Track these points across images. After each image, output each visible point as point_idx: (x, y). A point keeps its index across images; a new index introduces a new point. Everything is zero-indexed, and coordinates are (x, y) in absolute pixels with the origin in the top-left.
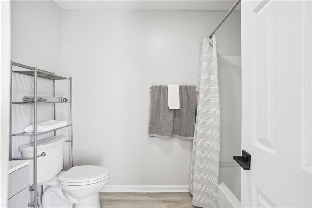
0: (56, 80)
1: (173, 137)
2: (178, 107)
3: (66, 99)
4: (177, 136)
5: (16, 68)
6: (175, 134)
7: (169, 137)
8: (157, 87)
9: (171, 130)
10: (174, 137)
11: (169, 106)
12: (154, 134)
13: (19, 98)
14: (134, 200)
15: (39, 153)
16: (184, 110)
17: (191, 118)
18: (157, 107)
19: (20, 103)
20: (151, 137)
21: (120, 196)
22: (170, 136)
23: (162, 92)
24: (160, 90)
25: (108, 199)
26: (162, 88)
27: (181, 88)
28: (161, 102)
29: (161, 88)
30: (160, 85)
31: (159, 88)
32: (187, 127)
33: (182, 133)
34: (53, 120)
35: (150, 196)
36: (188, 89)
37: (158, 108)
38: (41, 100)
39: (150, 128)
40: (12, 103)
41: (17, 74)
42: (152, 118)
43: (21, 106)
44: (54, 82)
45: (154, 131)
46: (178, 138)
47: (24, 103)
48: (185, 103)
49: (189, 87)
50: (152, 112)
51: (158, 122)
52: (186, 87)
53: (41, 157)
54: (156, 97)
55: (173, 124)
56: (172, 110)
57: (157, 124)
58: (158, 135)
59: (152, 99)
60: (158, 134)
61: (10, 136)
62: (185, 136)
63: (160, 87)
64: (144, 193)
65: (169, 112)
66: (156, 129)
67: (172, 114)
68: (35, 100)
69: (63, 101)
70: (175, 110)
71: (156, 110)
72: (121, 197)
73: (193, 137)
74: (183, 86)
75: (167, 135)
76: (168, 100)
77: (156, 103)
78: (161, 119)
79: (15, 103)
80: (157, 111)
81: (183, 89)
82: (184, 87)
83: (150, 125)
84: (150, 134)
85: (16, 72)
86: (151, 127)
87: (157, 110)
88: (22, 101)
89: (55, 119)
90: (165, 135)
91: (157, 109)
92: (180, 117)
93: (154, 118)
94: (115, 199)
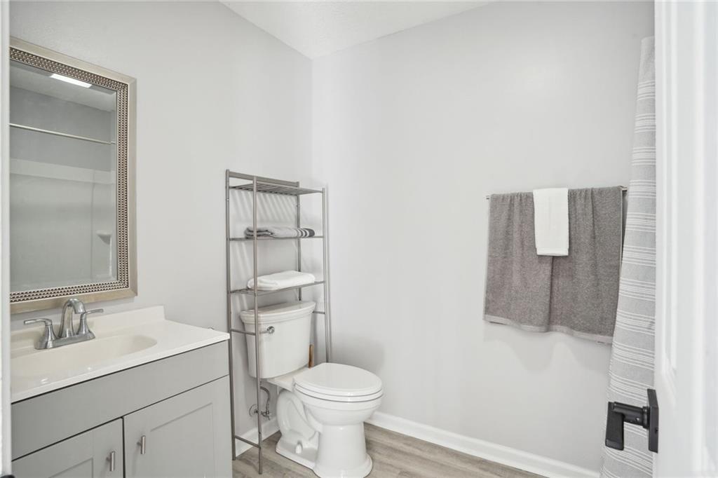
0: (301, 196)
1: (548, 330)
2: (564, 251)
3: (310, 230)
4: (565, 329)
5: (234, 182)
6: (556, 323)
7: (537, 328)
8: (504, 198)
9: (542, 311)
10: (556, 330)
11: (538, 245)
12: (499, 316)
13: (238, 230)
14: (442, 465)
15: (264, 327)
16: (584, 258)
17: (608, 280)
18: (505, 249)
19: (240, 239)
20: (492, 322)
21: (414, 447)
22: (540, 325)
23: (516, 210)
24: (511, 205)
25: (389, 445)
26: (517, 200)
27: (573, 196)
28: (516, 236)
29: (514, 199)
30: (513, 192)
31: (509, 200)
32: (593, 304)
33: (577, 322)
34: (296, 270)
35: (484, 467)
36: (597, 197)
37: (508, 251)
38: (267, 233)
39: (487, 302)
40: (229, 239)
41: (236, 191)
42: (492, 275)
43: (243, 244)
44: (298, 200)
45: (498, 309)
46: (567, 333)
47: (247, 238)
48: (585, 238)
49: (601, 191)
50: (492, 261)
51: (508, 286)
52: (590, 193)
53: (267, 334)
54: (503, 221)
55: (549, 293)
56: (546, 256)
57: (506, 292)
58: (508, 320)
59: (493, 229)
60: (508, 318)
61: (228, 293)
62: (585, 332)
63: (512, 198)
64: (472, 456)
65: (540, 262)
66: (503, 303)
67: (547, 268)
68: (255, 234)
69: (306, 235)
70: (554, 258)
71: (503, 256)
72: (417, 448)
73: (610, 338)
74: (581, 191)
75: (530, 322)
76: (534, 229)
77: (501, 239)
78: (516, 280)
79: (233, 239)
80: (506, 259)
81: (578, 197)
82: (583, 194)
83: (487, 292)
84: (487, 316)
85: (234, 187)
86: (491, 298)
87: (505, 257)
88: (243, 236)
89: (299, 271)
90: (524, 323)
91: (506, 253)
92: (572, 276)
93: (497, 277)
94: (404, 450)
